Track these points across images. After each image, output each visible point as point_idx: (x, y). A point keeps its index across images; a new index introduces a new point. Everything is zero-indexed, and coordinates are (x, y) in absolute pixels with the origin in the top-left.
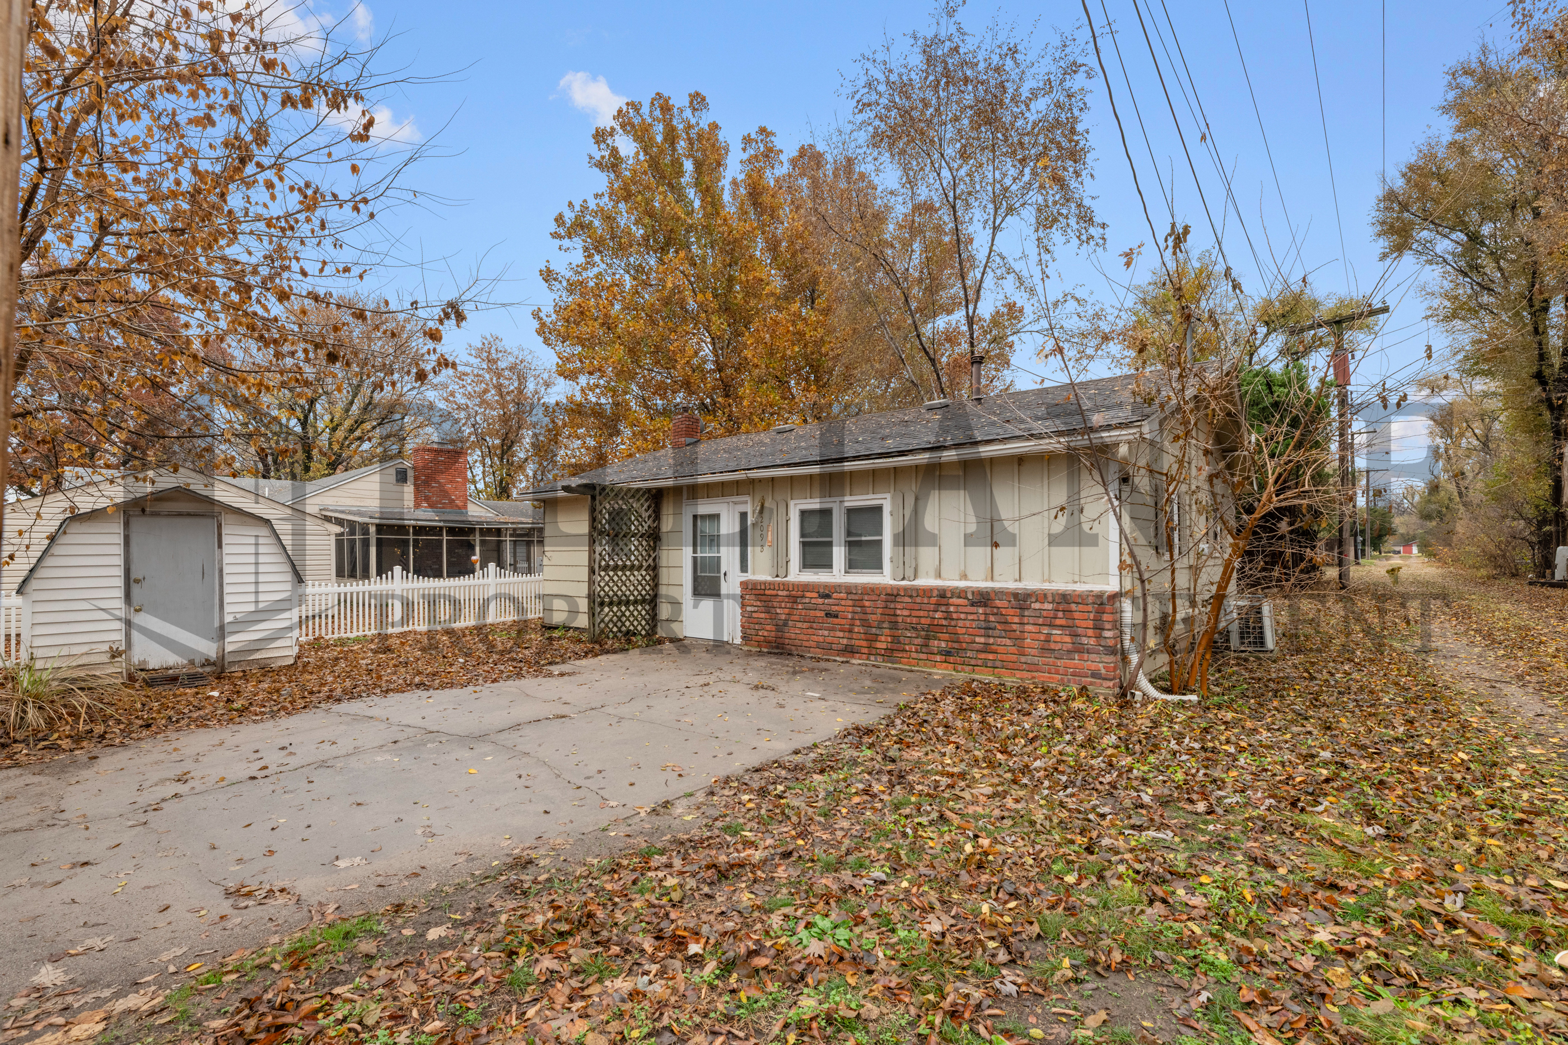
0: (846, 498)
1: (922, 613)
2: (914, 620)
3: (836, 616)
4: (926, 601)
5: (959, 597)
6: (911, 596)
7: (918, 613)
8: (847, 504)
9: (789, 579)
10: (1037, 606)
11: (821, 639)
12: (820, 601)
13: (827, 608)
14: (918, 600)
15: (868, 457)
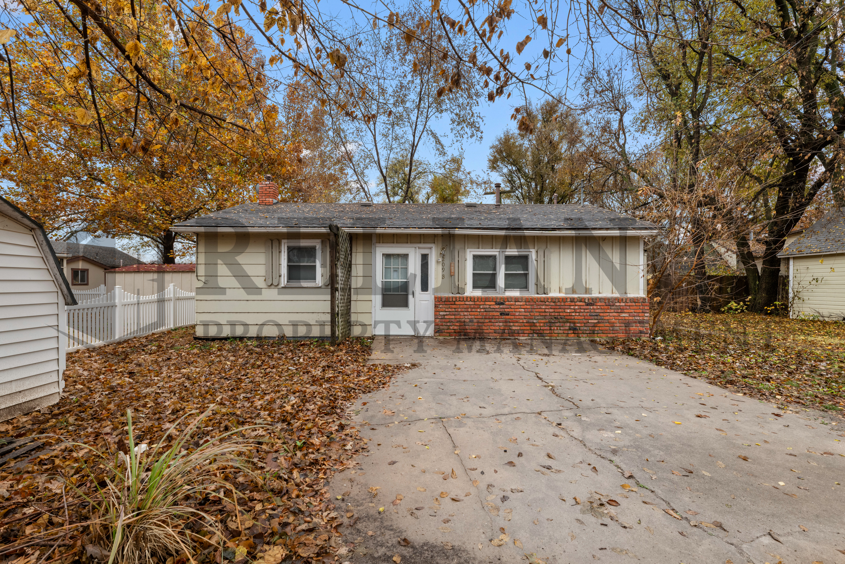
0: (508, 250)
1: (560, 310)
2: (556, 314)
3: (508, 315)
4: (563, 304)
5: (581, 301)
6: (554, 302)
7: (558, 310)
8: (507, 253)
9: (466, 295)
10: (618, 304)
11: (497, 328)
12: (497, 306)
13: (501, 310)
14: (559, 304)
15: (534, 229)
